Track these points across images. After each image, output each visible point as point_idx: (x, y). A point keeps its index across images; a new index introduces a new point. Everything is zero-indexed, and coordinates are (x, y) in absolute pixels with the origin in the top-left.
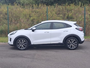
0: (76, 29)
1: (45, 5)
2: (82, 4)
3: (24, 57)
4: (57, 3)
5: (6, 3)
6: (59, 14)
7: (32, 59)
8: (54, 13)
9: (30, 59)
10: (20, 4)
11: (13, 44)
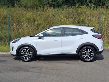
0: (93, 36)
1: (52, 8)
2: (95, 7)
3: (29, 71)
4: (65, 5)
5: (5, 4)
6: (68, 18)
7: (38, 73)
8: (63, 16)
9: (36, 74)
10: (22, 6)
11: (15, 54)
